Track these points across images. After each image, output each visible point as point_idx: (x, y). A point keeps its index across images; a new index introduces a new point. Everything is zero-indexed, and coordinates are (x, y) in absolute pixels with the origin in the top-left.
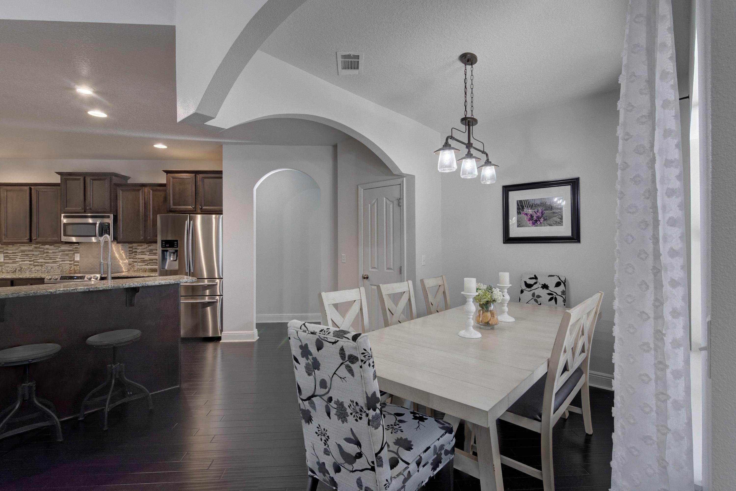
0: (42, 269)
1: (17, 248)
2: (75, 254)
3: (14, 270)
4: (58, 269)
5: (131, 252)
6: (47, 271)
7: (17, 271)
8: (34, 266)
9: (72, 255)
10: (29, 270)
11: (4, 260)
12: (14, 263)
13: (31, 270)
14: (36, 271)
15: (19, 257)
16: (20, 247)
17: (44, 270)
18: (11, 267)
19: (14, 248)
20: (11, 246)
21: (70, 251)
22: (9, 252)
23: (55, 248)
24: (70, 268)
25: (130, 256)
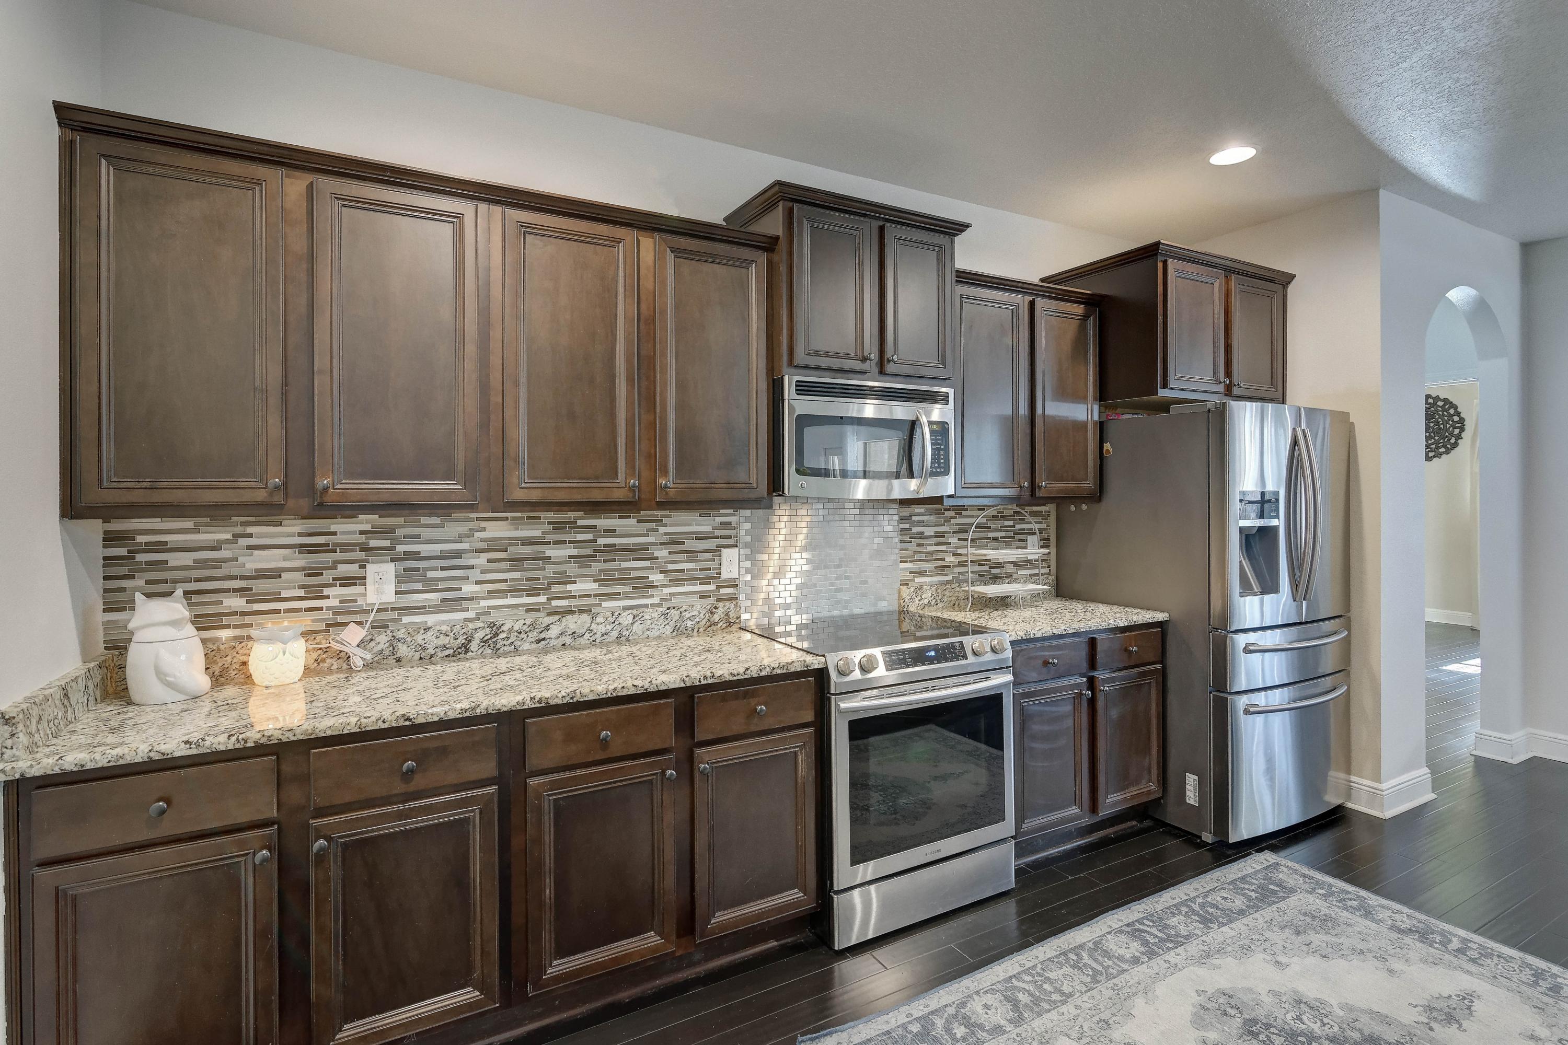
0: (594, 626)
1: (463, 528)
2: (725, 551)
3: (461, 640)
4: (662, 620)
5: (907, 538)
6: (615, 634)
7: (474, 646)
8: (550, 614)
9: (709, 555)
10: (534, 635)
11: (397, 593)
12: (449, 605)
13: (543, 635)
14: (568, 640)
15: (475, 574)
16: (483, 524)
17: (602, 629)
18: (444, 628)
19: (452, 529)
20: (437, 520)
21: (701, 537)
22: (425, 549)
23: (644, 527)
24: (712, 613)
25: (905, 553)
